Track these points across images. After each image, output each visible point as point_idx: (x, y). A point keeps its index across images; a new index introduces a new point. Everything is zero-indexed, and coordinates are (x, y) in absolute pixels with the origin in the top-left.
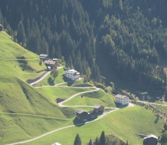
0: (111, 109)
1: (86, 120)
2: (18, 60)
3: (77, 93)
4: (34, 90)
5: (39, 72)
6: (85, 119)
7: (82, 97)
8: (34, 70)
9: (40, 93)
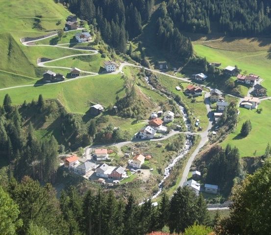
0: (90, 74)
1: (50, 81)
2: (35, 19)
3: (72, 55)
4: (20, 48)
5: (48, 31)
6: (48, 80)
7: (74, 59)
8: (43, 29)
9: (23, 51)
